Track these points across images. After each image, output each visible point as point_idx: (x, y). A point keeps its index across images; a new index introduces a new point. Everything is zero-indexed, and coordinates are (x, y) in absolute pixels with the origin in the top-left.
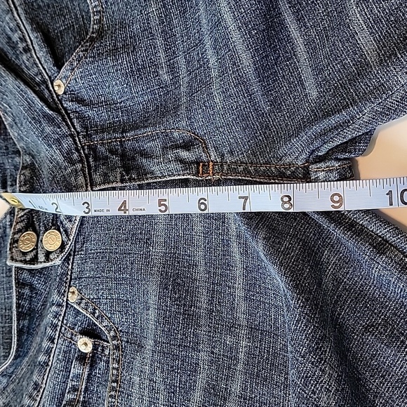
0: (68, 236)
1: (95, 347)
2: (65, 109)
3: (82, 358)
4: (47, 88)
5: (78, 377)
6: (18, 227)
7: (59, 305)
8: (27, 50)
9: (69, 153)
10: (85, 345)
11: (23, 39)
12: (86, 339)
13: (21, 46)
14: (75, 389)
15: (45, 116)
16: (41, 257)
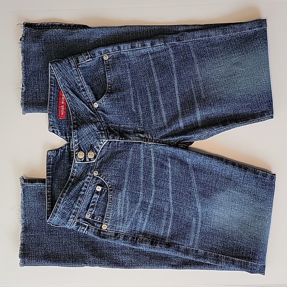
0: (97, 153)
1: (102, 190)
2: (98, 113)
3: (97, 193)
4: (92, 104)
5: (95, 198)
6: (76, 150)
7: (90, 176)
8: (84, 90)
9: (99, 127)
10: (99, 189)
11: (82, 86)
12: (99, 187)
13: (82, 89)
14: (93, 202)
15: (91, 114)
16: (88, 160)
